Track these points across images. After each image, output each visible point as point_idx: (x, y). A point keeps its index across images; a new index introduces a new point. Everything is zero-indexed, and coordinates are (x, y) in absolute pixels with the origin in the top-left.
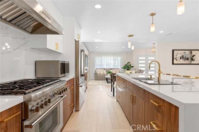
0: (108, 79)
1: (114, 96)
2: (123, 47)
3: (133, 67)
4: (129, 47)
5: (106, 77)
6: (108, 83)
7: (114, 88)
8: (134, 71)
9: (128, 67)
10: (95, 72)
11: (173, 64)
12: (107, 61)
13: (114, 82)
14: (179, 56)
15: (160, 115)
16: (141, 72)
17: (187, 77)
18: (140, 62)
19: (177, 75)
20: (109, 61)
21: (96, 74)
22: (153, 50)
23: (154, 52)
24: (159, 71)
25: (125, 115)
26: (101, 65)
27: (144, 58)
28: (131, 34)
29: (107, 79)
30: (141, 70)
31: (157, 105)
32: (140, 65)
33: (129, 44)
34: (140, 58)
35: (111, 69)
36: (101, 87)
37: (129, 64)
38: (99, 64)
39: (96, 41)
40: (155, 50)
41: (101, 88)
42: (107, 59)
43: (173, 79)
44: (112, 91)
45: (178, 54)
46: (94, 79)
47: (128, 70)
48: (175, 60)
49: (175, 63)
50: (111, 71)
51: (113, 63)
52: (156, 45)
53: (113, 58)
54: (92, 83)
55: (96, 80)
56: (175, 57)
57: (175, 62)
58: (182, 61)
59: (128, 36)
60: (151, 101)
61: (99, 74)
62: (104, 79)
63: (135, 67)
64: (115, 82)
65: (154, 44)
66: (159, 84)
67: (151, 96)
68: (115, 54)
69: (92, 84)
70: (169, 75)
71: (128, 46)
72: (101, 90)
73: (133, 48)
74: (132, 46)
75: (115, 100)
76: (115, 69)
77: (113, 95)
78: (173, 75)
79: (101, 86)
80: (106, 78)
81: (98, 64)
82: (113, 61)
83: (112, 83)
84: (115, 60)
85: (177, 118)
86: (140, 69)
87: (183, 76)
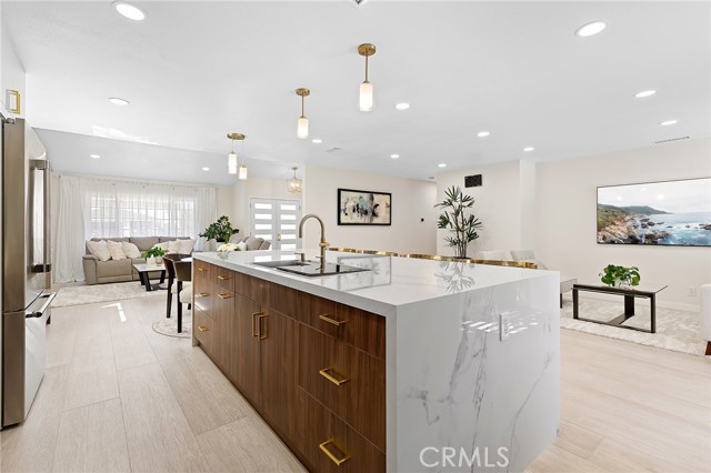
0: (150, 275)
1: (180, 330)
2: (206, 169)
3: (237, 231)
4: (232, 170)
5: (140, 268)
6: (149, 289)
7: (180, 305)
8: (242, 245)
9: (220, 232)
10: (88, 252)
11: (339, 223)
12: (143, 212)
13: (180, 284)
14: (351, 204)
15: (342, 347)
16: (262, 245)
17: (371, 252)
18: (258, 216)
19: (354, 251)
20: (151, 213)
21: (90, 260)
22: (293, 185)
23: (295, 190)
24: (322, 240)
25: (227, 381)
26: (115, 226)
27: (269, 207)
28: (239, 133)
29: (144, 278)
30: (262, 241)
31: (337, 323)
32: (258, 227)
33: (232, 162)
34: (258, 206)
35: (160, 240)
36: (120, 308)
37: (224, 223)
38: (106, 220)
39: (99, 131)
40: (298, 185)
41: (121, 313)
42: (139, 203)
43: (339, 259)
44: (169, 316)
45: (350, 201)
46: (82, 279)
47: (219, 240)
48: (342, 214)
49: (342, 221)
50: (158, 245)
51: (166, 217)
52: (300, 172)
53: (166, 201)
54: (74, 297)
55: (88, 283)
56: (342, 207)
57: (344, 219)
58: (356, 218)
59: (229, 137)
60: (321, 317)
61: (105, 257)
62: (130, 277)
63: (245, 232)
64: (184, 283)
65: (295, 169)
66: (322, 274)
67: (318, 305)
68: (174, 187)
69: (76, 302)
70: (337, 250)
71: (227, 167)
72: (123, 319)
73: (243, 175)
74: (241, 169)
75: (187, 343)
76: (174, 239)
77: (176, 327)
78: (346, 250)
79: (118, 304)
80: (141, 273)
81: (99, 220)
82: (166, 211)
83: (169, 289)
84: (172, 209)
85: (382, 341)
86: (257, 236)
87: (365, 252)
